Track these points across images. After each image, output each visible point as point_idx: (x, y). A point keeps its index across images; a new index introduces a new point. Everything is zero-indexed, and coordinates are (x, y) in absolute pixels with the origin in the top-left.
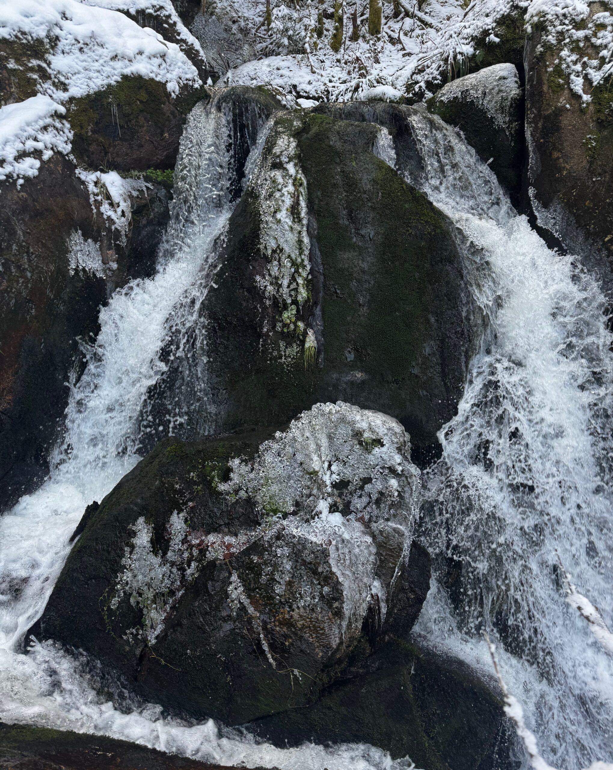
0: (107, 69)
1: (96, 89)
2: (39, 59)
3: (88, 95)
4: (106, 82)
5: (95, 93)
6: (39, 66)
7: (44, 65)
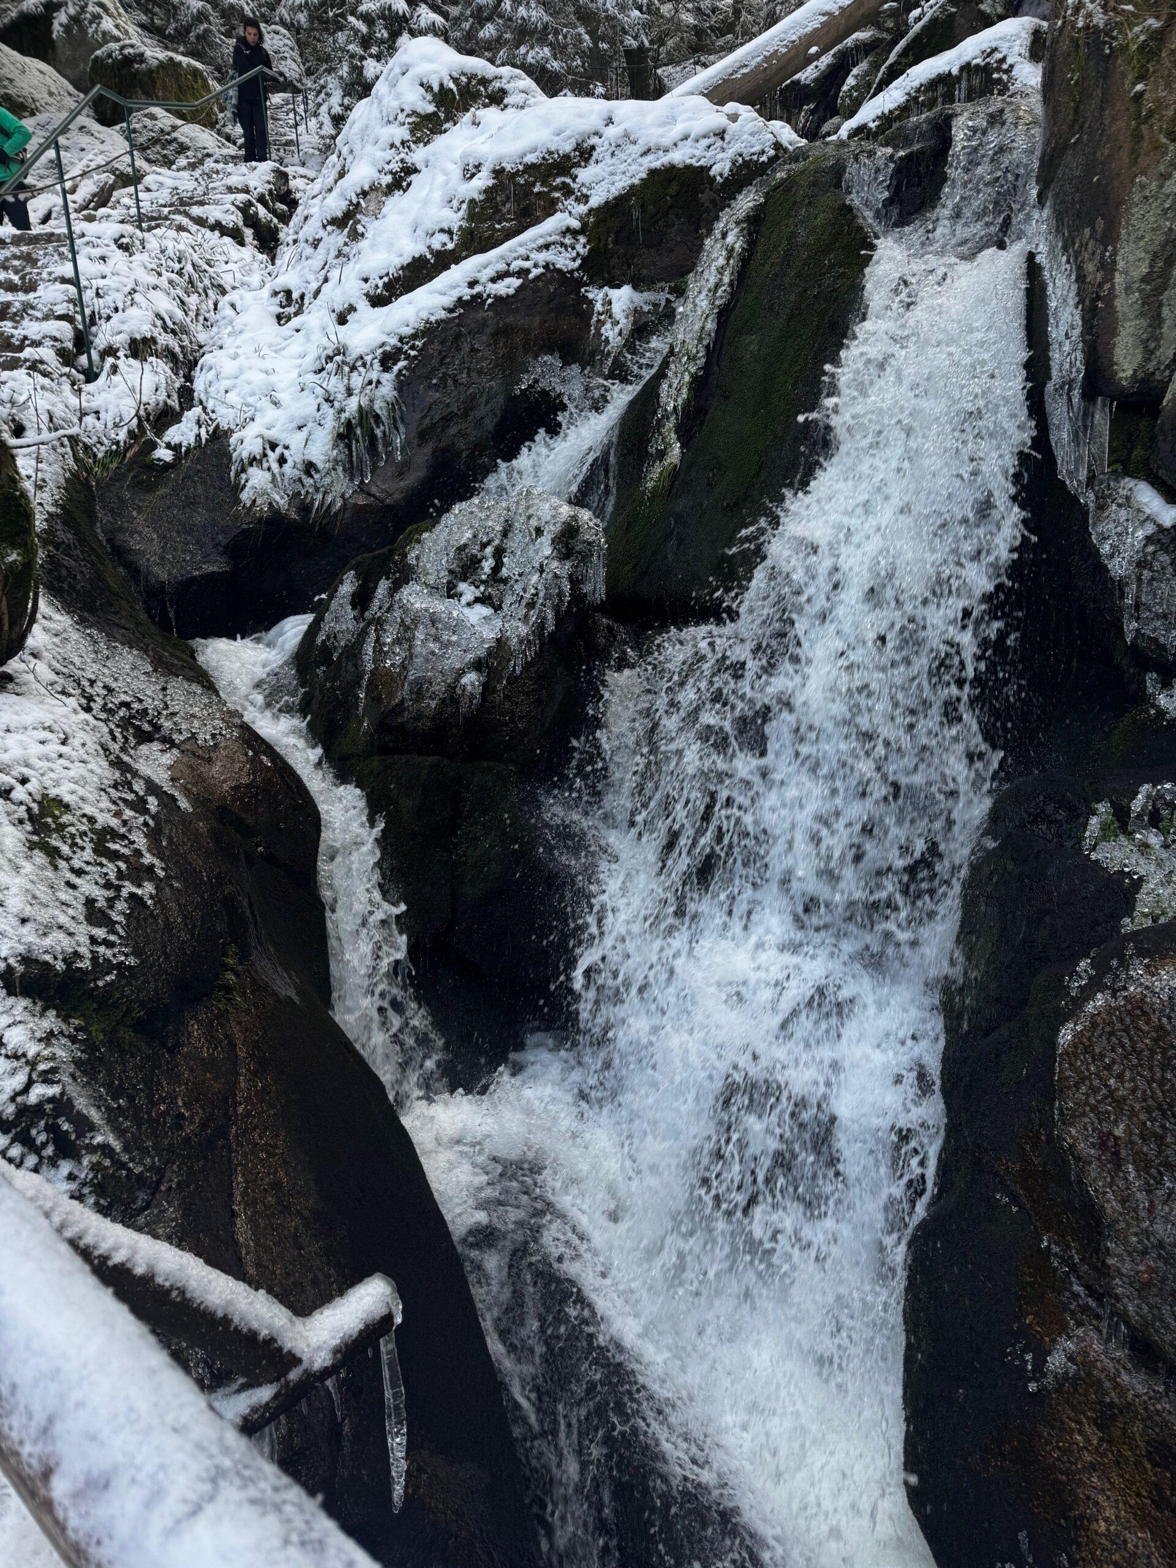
0: (634, 167)
1: (617, 194)
2: (565, 176)
3: (607, 203)
4: (629, 182)
5: (615, 198)
6: (564, 183)
7: (568, 180)
